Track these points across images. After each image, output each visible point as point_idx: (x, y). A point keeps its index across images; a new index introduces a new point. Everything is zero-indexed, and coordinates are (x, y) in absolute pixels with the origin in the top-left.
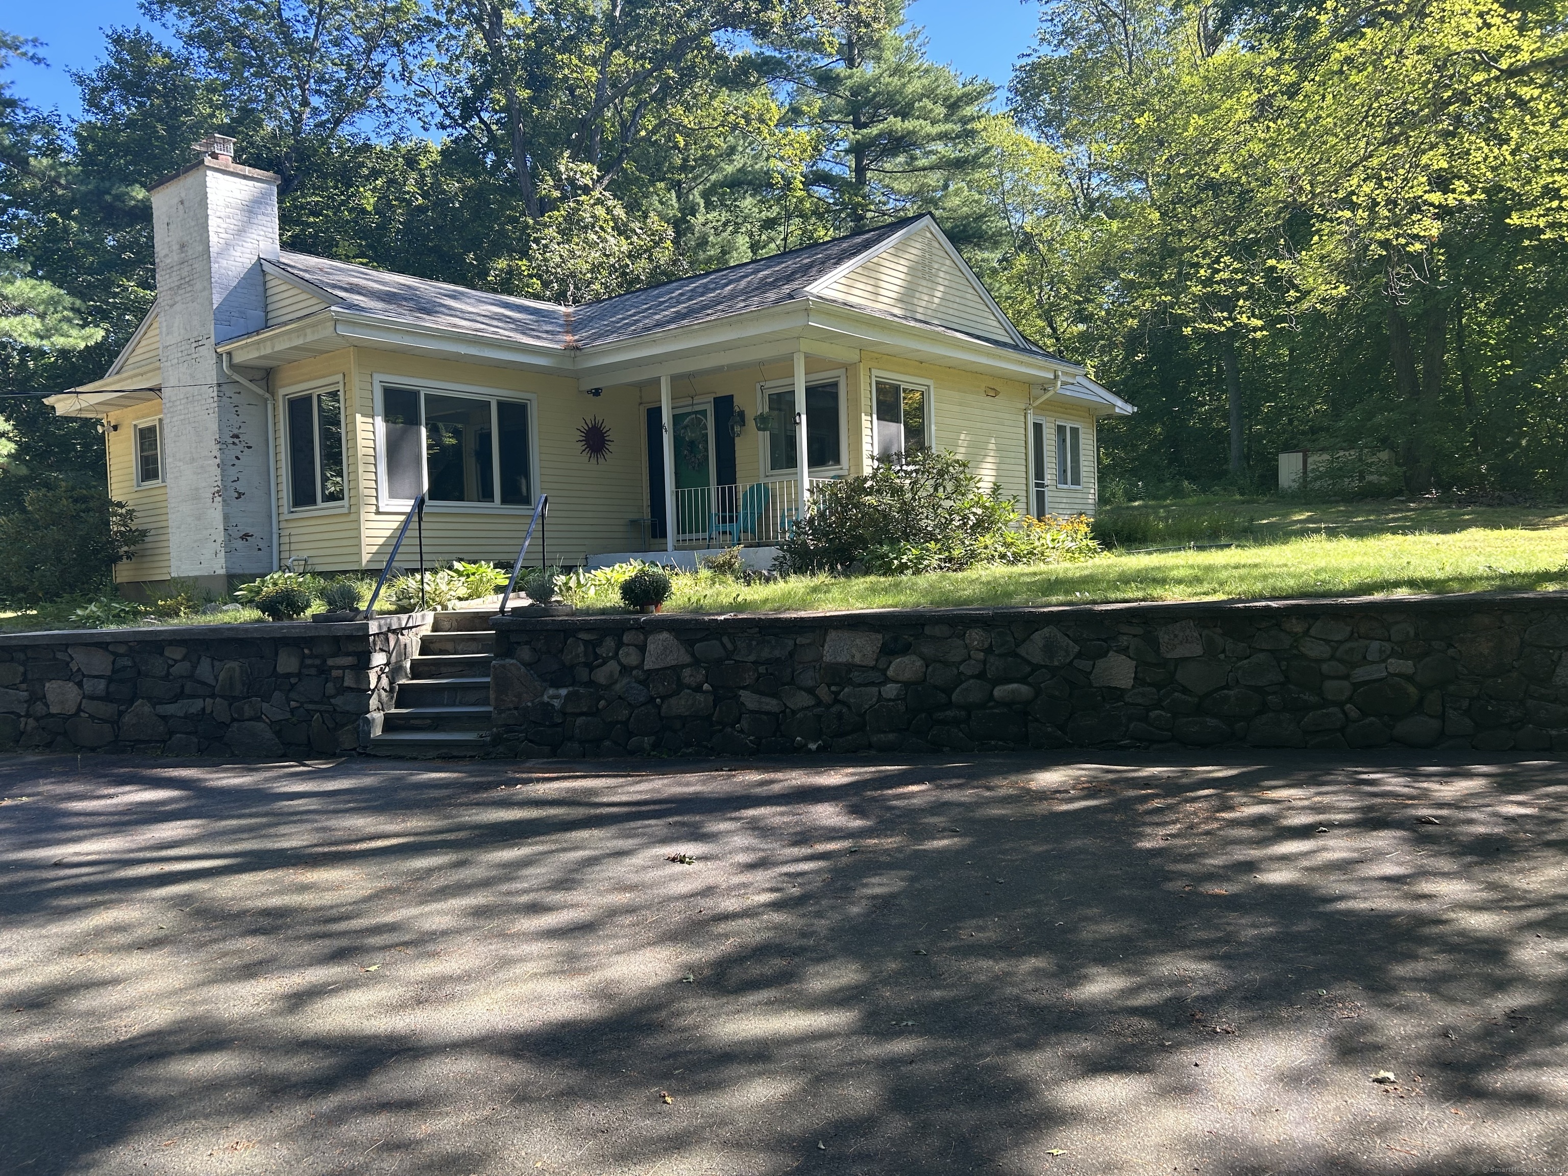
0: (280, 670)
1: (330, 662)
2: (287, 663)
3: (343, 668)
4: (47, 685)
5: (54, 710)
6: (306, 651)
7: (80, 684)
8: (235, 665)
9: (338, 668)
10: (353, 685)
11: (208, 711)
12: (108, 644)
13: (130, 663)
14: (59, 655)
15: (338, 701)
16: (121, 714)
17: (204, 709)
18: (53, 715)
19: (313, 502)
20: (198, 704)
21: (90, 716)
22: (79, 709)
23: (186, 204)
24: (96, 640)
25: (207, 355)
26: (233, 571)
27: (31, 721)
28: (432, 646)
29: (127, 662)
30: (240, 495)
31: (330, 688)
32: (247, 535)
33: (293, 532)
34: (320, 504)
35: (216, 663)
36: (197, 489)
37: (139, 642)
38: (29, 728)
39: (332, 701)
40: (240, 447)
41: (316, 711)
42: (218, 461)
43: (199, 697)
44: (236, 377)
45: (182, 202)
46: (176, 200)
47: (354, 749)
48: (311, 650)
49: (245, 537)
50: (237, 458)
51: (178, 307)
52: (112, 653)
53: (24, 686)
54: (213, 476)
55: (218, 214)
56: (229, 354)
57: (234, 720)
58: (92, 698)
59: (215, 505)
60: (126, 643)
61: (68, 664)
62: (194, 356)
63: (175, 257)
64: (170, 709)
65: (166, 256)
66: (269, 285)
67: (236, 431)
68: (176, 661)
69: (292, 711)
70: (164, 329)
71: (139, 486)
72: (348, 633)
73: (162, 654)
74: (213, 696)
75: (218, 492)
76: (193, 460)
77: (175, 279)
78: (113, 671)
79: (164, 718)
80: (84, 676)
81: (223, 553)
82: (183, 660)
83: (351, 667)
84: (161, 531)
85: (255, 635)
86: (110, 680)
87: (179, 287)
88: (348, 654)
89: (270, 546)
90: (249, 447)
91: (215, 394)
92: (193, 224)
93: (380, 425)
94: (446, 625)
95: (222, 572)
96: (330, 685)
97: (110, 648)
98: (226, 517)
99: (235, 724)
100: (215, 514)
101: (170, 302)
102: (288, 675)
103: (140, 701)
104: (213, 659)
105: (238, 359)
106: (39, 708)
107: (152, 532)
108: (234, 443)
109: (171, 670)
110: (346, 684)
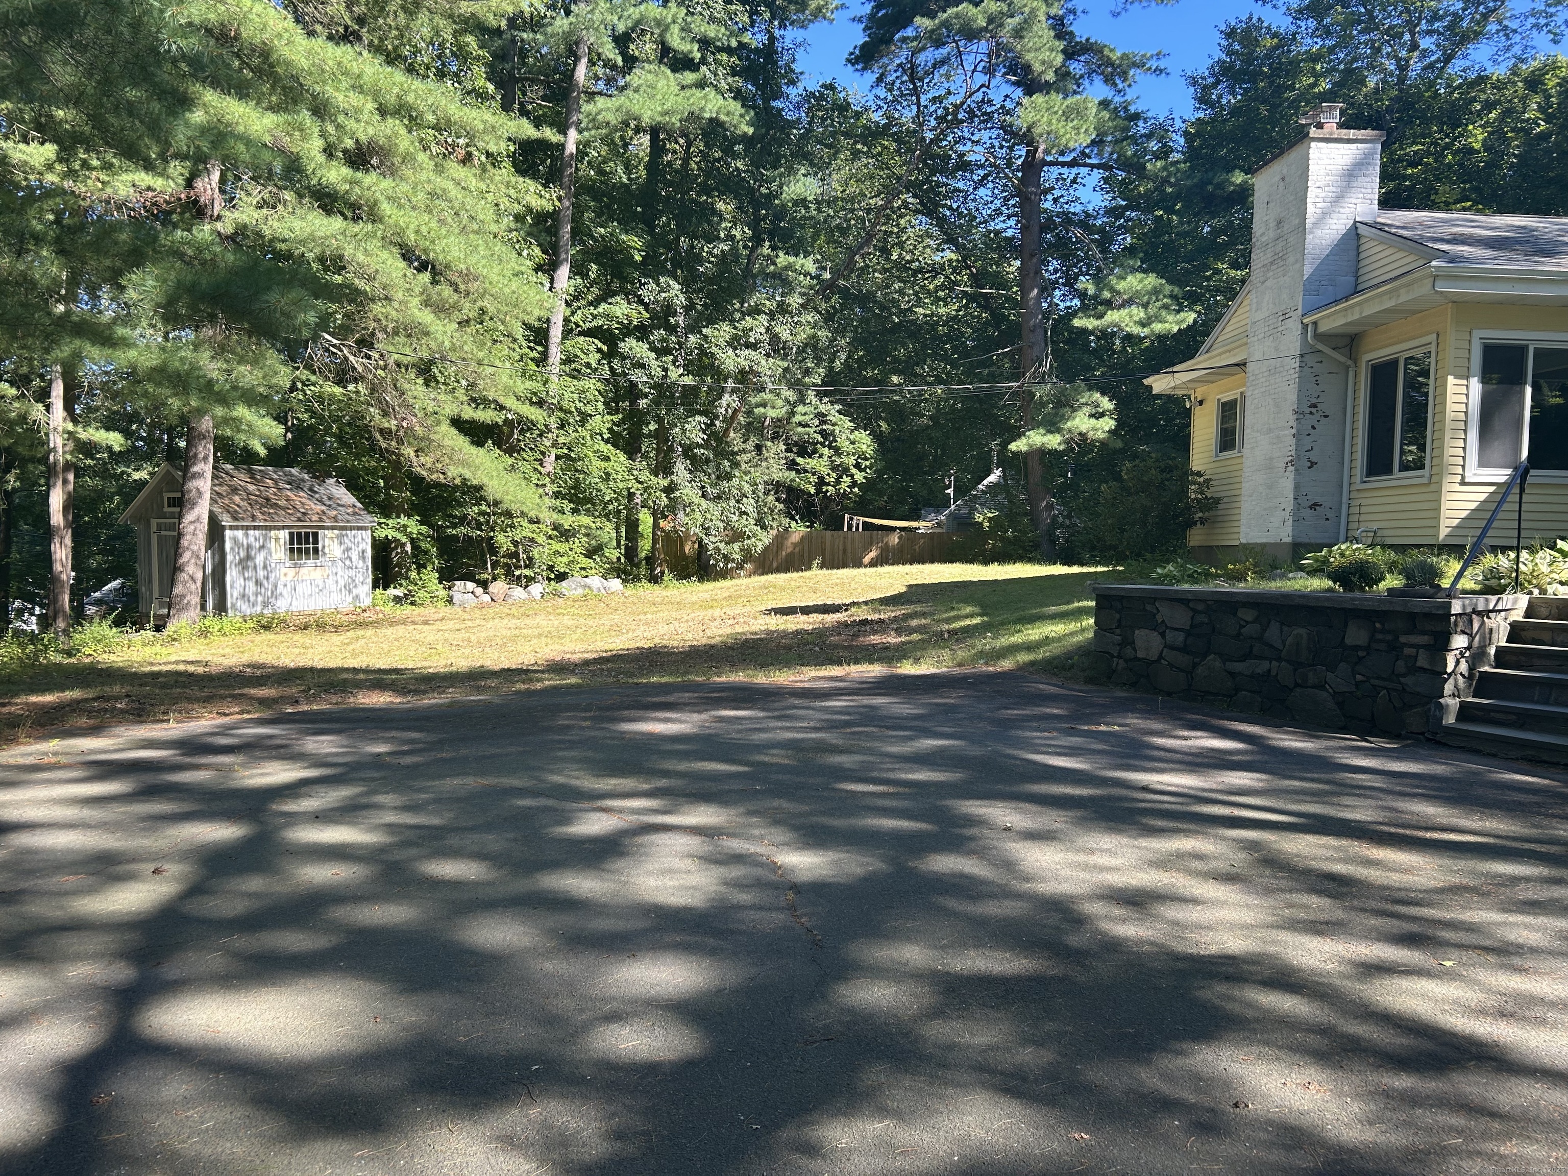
0: (1348, 641)
1: (1403, 639)
2: (1356, 635)
3: (1417, 647)
4: (1137, 632)
5: (1140, 654)
6: (1378, 625)
7: (1163, 635)
8: (1303, 631)
9: (1412, 646)
10: (1427, 666)
11: (1273, 673)
12: (1189, 601)
13: (1206, 620)
14: (1148, 607)
15: (1409, 681)
16: (1195, 665)
17: (1269, 671)
18: (1139, 659)
19: (1388, 470)
20: (1265, 665)
21: (1170, 664)
22: (1161, 657)
23: (1287, 180)
24: (1180, 596)
25: (1294, 327)
26: (1299, 540)
27: (1121, 661)
28: (1523, 634)
29: (1203, 618)
30: (1312, 464)
31: (1401, 666)
32: (1315, 504)
33: (1364, 502)
34: (1397, 474)
35: (1285, 628)
36: (1271, 459)
37: (1216, 601)
38: (1120, 667)
39: (1402, 680)
40: (1317, 416)
41: (1385, 688)
42: (1294, 431)
43: (1265, 658)
44: (1320, 347)
45: (1283, 179)
46: (1277, 178)
47: (1423, 734)
48: (1383, 625)
49: (1314, 506)
50: (1313, 427)
51: (1268, 283)
52: (1192, 609)
53: (1118, 631)
54: (1288, 445)
55: (1318, 184)
56: (1315, 324)
57: (1297, 685)
58: (1172, 648)
59: (1287, 474)
60: (1205, 601)
61: (1154, 615)
62: (1280, 329)
63: (1272, 234)
64: (1238, 667)
65: (1263, 234)
66: (1362, 248)
67: (1314, 401)
68: (1247, 622)
69: (1357, 684)
70: (1254, 306)
71: (1217, 456)
72: (1426, 610)
73: (1235, 614)
74: (1279, 659)
75: (1291, 461)
76: (1270, 431)
77: (1269, 255)
78: (1191, 626)
79: (1232, 674)
80: (1167, 627)
81: (1291, 521)
82: (1252, 623)
83: (1426, 647)
84: (1233, 499)
85: (1326, 604)
86: (1188, 634)
87: (1272, 263)
88: (1424, 633)
89: (1338, 517)
90: (1326, 416)
91: (1297, 364)
92: (1292, 198)
93: (1476, 387)
94: (1544, 611)
95: (1288, 540)
96: (1400, 663)
97: (1191, 605)
98: (1297, 487)
99: (1298, 690)
100: (1287, 483)
101: (1262, 279)
102: (1356, 648)
103: (1212, 656)
104: (1282, 624)
105: (1323, 328)
106: (1128, 651)
107: (1225, 500)
108: (1311, 413)
109: (1243, 630)
110: (1419, 664)
